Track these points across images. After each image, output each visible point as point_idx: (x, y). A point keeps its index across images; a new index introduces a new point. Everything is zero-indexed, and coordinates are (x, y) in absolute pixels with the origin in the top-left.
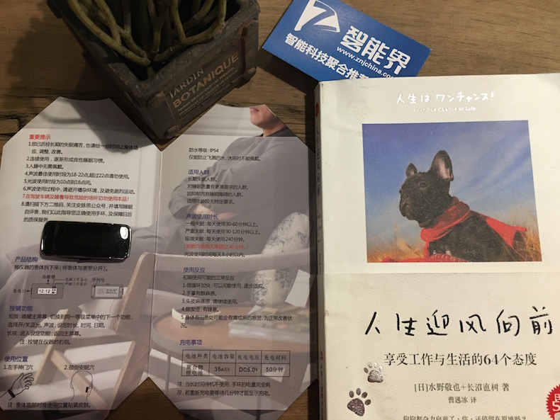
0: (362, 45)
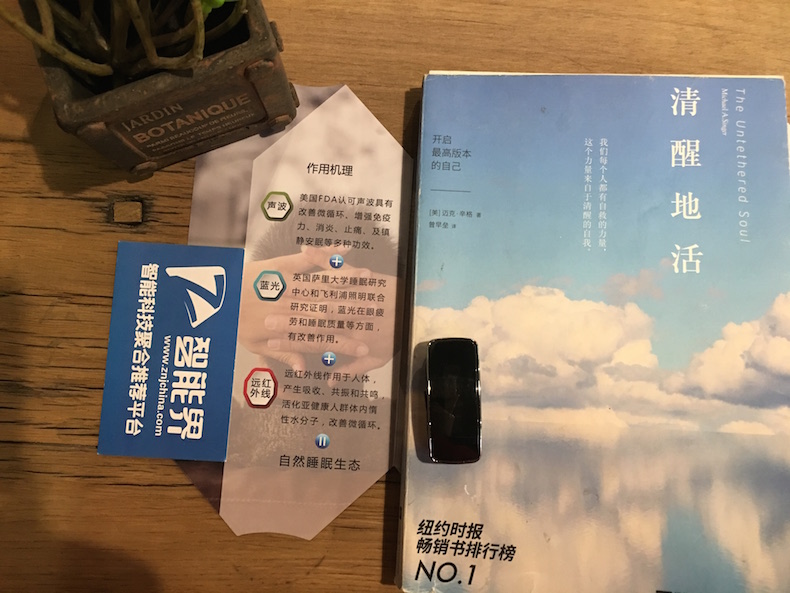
0: (189, 366)
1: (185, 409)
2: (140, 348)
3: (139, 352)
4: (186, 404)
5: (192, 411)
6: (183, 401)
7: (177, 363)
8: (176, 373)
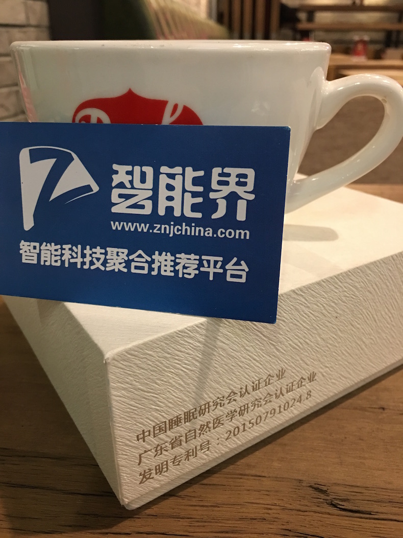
0: (150, 193)
1: (212, 195)
2: (128, 263)
3: (133, 264)
4: (205, 195)
5: (214, 186)
6: (200, 200)
7: (148, 211)
8: (162, 212)
